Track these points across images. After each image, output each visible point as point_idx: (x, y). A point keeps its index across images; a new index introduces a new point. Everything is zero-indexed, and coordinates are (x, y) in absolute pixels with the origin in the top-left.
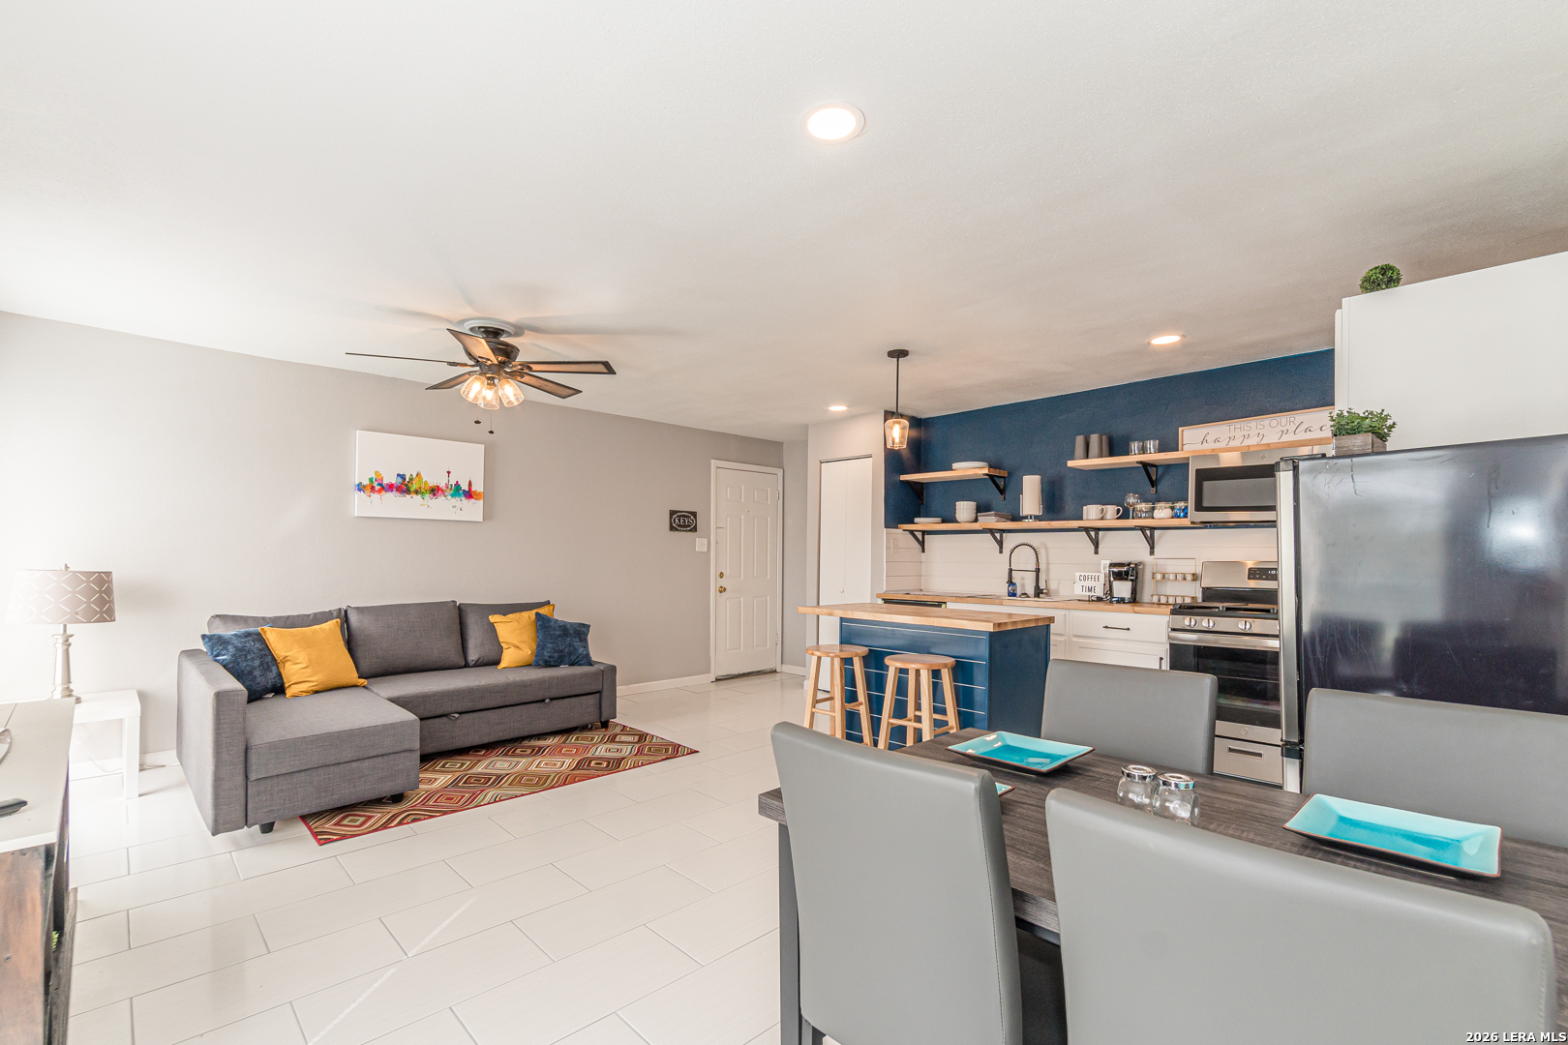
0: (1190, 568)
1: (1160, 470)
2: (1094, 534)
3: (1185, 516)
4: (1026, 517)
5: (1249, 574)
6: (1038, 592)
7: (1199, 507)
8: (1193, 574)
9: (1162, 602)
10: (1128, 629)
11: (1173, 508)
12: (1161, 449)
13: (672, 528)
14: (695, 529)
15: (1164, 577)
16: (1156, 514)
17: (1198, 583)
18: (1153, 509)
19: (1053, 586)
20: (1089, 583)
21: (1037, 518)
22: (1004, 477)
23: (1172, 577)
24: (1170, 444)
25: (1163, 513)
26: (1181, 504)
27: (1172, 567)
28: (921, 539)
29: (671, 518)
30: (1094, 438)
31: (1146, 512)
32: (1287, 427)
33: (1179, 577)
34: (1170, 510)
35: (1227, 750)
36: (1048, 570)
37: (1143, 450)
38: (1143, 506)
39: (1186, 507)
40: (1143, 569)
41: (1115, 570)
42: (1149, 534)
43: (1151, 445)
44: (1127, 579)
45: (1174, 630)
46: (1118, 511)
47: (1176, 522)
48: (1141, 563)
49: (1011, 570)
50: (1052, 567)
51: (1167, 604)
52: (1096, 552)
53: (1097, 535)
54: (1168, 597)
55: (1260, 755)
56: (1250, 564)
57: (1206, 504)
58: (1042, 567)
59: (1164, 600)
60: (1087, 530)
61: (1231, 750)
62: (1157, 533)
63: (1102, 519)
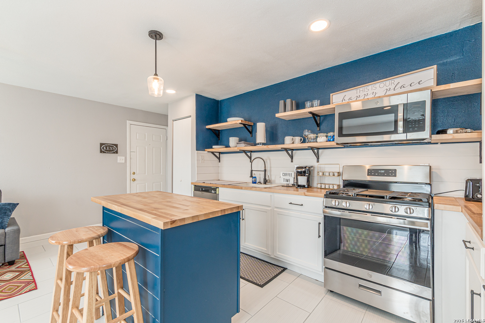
0: (336, 169)
1: (322, 118)
2: (290, 152)
3: (333, 140)
4: (258, 144)
5: (368, 172)
6: (265, 182)
7: (341, 135)
8: (338, 173)
9: (322, 187)
10: (302, 205)
11: (327, 136)
12: (321, 104)
13: (101, 152)
14: (117, 152)
15: (323, 174)
16: (319, 140)
17: (341, 177)
18: (317, 137)
19: (273, 178)
20: (287, 177)
21: (263, 144)
22: (252, 126)
23: (327, 174)
24: (326, 101)
25: (322, 139)
26: (331, 134)
27: (328, 169)
28: (218, 156)
29: (101, 147)
30: (288, 101)
31: (314, 139)
32: (390, 87)
33: (331, 174)
34: (325, 138)
35: (358, 286)
36: (270, 171)
37: (312, 106)
38: (312, 136)
39: (334, 136)
40: (314, 170)
41: (299, 170)
42: (316, 151)
43: (316, 102)
44: (305, 175)
45: (326, 207)
46: (301, 139)
47: (329, 144)
48: (312, 167)
49: (252, 171)
50: (272, 169)
51: (325, 189)
52: (292, 161)
53: (292, 152)
54: (325, 184)
55: (379, 292)
56: (368, 167)
57: (344, 133)
58: (268, 169)
59: (323, 186)
60: (286, 150)
61: (360, 285)
62: (320, 151)
63: (293, 143)
